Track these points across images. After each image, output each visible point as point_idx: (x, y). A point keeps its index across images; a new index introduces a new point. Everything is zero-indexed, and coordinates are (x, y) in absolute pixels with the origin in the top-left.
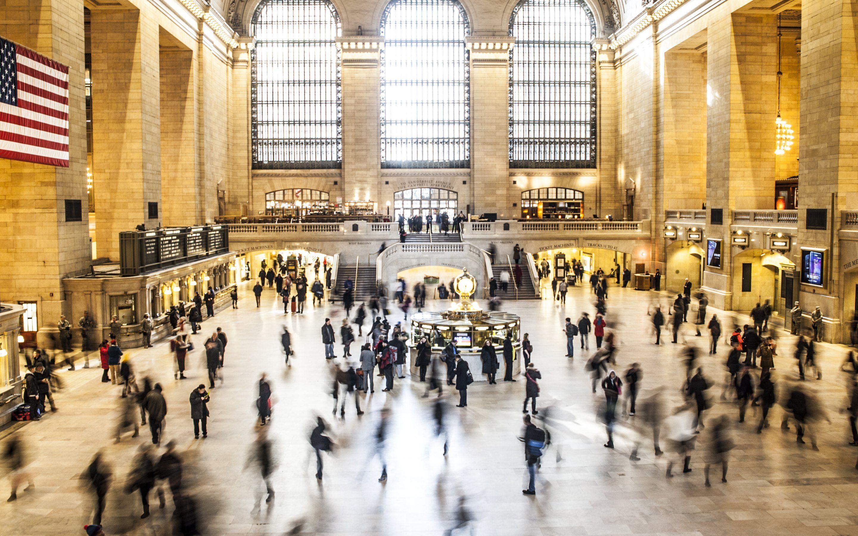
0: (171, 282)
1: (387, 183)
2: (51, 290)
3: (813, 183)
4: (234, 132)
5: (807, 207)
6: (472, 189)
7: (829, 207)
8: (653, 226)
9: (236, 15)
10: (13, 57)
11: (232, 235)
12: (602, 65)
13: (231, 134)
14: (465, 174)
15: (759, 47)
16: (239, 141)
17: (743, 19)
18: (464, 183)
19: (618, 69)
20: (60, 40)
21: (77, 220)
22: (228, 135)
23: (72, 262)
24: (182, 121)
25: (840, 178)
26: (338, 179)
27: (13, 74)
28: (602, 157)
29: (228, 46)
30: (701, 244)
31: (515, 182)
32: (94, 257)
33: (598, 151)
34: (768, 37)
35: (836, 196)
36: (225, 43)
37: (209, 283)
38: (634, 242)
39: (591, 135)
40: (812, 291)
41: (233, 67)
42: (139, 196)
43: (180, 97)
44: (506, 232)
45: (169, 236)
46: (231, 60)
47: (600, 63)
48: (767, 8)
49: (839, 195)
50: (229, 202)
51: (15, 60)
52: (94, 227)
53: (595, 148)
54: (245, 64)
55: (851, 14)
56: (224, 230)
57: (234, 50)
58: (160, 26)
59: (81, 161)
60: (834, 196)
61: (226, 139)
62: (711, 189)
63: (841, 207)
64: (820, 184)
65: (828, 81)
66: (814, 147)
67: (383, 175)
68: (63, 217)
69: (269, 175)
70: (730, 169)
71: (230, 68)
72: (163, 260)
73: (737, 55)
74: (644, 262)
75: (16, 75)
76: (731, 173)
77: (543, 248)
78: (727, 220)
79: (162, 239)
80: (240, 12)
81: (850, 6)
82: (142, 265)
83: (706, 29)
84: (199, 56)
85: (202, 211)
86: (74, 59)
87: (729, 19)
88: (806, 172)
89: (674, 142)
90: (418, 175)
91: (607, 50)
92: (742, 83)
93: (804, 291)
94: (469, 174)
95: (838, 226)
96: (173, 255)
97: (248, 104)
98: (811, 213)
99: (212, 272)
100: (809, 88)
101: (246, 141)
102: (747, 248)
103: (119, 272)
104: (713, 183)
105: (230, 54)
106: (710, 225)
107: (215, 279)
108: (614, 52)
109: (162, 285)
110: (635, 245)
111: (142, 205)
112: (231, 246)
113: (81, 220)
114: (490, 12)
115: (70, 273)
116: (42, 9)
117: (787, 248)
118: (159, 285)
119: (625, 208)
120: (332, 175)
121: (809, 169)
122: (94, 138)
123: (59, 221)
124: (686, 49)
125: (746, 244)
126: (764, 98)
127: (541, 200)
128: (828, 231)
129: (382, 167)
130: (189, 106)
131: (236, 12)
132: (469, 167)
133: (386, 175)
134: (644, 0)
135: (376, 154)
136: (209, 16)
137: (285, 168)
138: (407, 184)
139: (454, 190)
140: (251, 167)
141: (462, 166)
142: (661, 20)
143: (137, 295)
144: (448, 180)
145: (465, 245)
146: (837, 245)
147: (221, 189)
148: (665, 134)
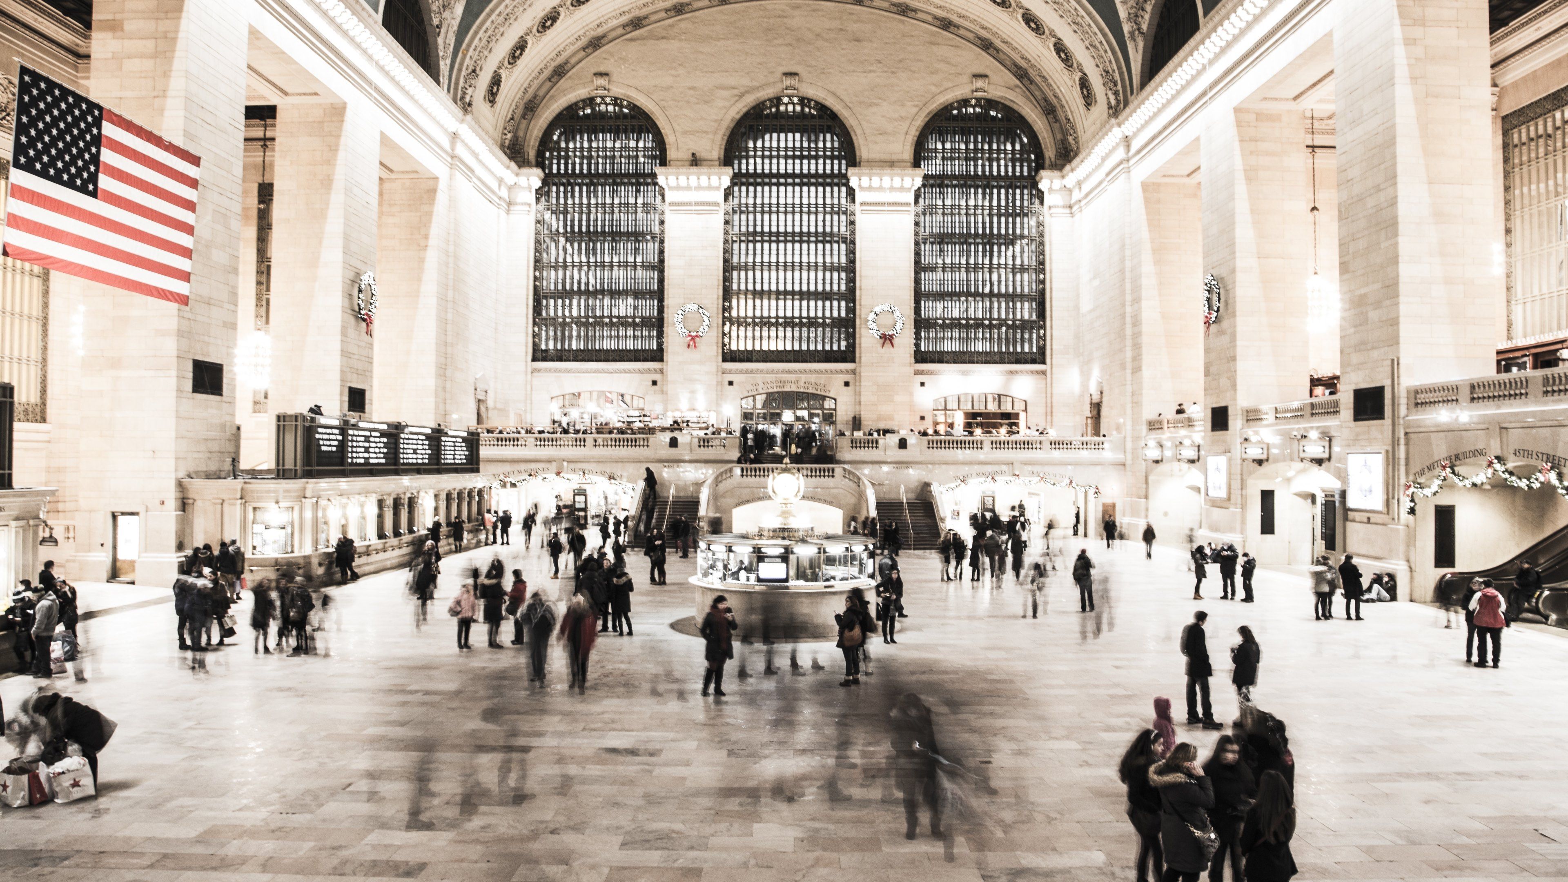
1: (731, 383)
2: (162, 496)
3: (1362, 347)
4: (508, 305)
5: (1354, 387)
6: (858, 394)
7: (1387, 383)
8: (1129, 445)
9: (516, 138)
10: (98, 123)
11: (486, 450)
12: (1053, 210)
13: (503, 310)
14: (847, 372)
15: (1276, 160)
16: (512, 320)
17: (1252, 117)
18: (847, 384)
19: (1078, 216)
20: (199, 121)
21: (213, 394)
22: (496, 309)
23: (200, 455)
24: (419, 280)
25: (1401, 334)
26: (656, 377)
27: (94, 150)
28: (1054, 347)
29: (501, 181)
30: (1197, 464)
31: (922, 384)
33: (1048, 338)
35: (1398, 364)
36: (495, 176)
38: (1098, 468)
39: (1038, 317)
40: (1365, 520)
41: (508, 212)
42: (334, 376)
43: (419, 245)
44: (903, 452)
45: (364, 430)
46: (505, 200)
47: (1050, 208)
48: (1286, 100)
49: (1402, 361)
50: (495, 408)
51: (99, 128)
53: (1044, 335)
54: (527, 208)
56: (472, 440)
57: (510, 188)
58: (382, 133)
59: (226, 306)
60: (1395, 364)
62: (1210, 378)
63: (1407, 381)
64: (1373, 348)
65: (1378, 185)
66: (1363, 291)
67: (725, 372)
68: (189, 384)
69: (556, 370)
71: (503, 213)
72: (351, 465)
73: (1245, 170)
74: (1115, 501)
75: (98, 152)
76: (1239, 349)
77: (959, 477)
78: (1235, 422)
79: (351, 433)
80: (521, 133)
82: (309, 466)
83: (1198, 138)
84: (450, 187)
86: (218, 152)
87: (1231, 117)
88: (1352, 330)
89: (1157, 316)
90: (778, 372)
91: (1060, 189)
92: (1252, 211)
93: (1354, 521)
94: (854, 372)
95: (1403, 410)
96: (372, 461)
97: (529, 266)
98: (1359, 395)
99: (442, 497)
100: (1350, 201)
101: (525, 321)
102: (1265, 464)
104: (1213, 369)
105: (504, 193)
106: (1210, 433)
107: (448, 506)
108: (1070, 191)
110: (1101, 474)
111: (337, 390)
112: (486, 465)
113: (221, 395)
114: (885, 133)
115: (197, 472)
117: (1326, 455)
119: (1089, 421)
120: (649, 371)
121: (1355, 326)
123: (179, 390)
124: (1173, 176)
125: (1264, 457)
126: (1287, 234)
127: (963, 409)
128: (1388, 422)
129: (724, 360)
130: (432, 257)
131: (515, 132)
132: (853, 361)
133: (730, 372)
134: (1110, 107)
135: (714, 340)
136: (465, 131)
137: (581, 361)
138: (761, 385)
139: (831, 395)
140: (530, 357)
141: (844, 360)
142: (1135, 134)
143: (297, 509)
144: (822, 379)
145: (838, 469)
146: (1402, 441)
147: (480, 386)
148: (1144, 304)
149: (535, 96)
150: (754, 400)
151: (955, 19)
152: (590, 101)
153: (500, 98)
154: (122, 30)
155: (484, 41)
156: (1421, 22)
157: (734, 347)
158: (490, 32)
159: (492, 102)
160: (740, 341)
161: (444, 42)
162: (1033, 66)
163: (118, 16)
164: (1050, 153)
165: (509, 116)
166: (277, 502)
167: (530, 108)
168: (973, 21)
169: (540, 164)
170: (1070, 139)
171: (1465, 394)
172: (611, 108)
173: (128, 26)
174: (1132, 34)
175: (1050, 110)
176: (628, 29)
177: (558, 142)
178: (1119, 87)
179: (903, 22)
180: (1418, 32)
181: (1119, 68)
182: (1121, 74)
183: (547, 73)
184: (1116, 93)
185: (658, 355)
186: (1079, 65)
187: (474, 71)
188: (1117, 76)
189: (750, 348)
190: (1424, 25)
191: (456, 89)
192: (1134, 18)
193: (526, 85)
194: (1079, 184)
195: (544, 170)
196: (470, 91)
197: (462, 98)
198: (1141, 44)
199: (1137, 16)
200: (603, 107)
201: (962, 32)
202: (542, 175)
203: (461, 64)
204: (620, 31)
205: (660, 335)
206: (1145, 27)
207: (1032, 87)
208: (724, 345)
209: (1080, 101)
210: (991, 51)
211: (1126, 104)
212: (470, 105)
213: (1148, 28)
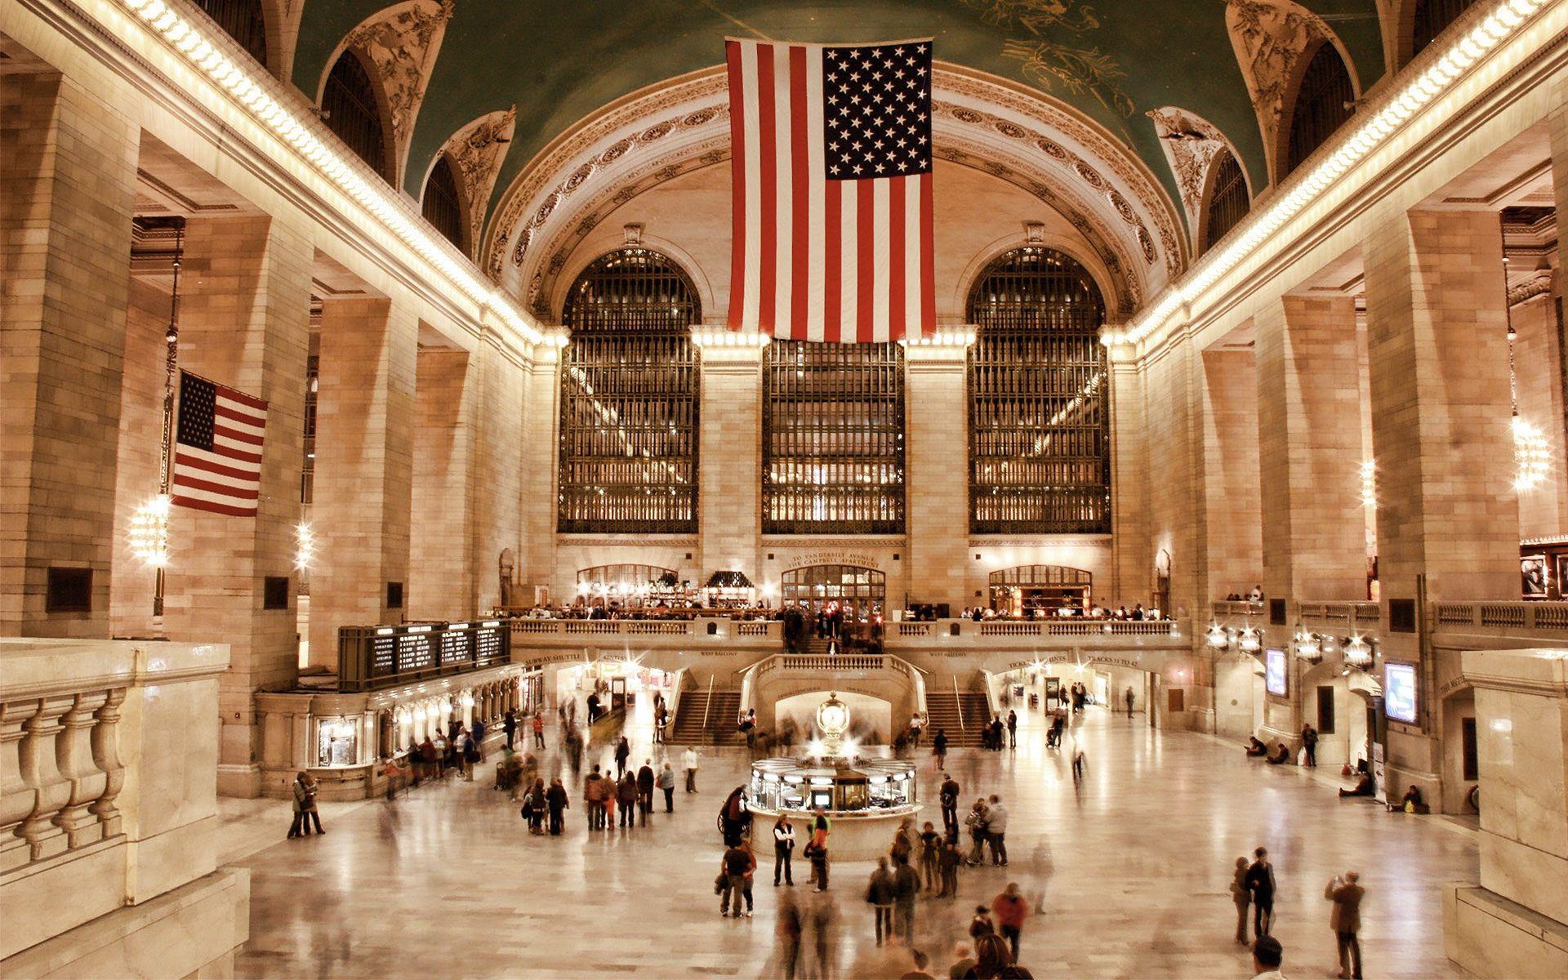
0: (412, 705)
1: (771, 557)
2: (238, 709)
3: (1395, 558)
4: (532, 473)
5: (1389, 597)
6: (907, 567)
7: (1415, 597)
8: (1195, 628)
9: (542, 295)
11: (516, 637)
12: (1116, 367)
13: (526, 477)
14: (897, 544)
15: (1326, 348)
16: (538, 488)
17: (1300, 306)
18: (896, 557)
19: (1141, 375)
20: (274, 351)
21: (281, 608)
22: (521, 478)
23: (269, 668)
25: (1426, 551)
26: (691, 550)
28: (1121, 515)
29: (527, 342)
30: (1259, 657)
31: (978, 557)
32: (303, 663)
33: (1114, 505)
34: (1342, 331)
35: (1424, 580)
36: (522, 338)
37: (474, 709)
38: (1166, 653)
39: (1102, 481)
40: (1402, 730)
41: (532, 372)
42: (375, 573)
43: (450, 422)
44: (955, 638)
45: (413, 635)
46: (530, 362)
47: (1113, 364)
48: (1334, 289)
49: (1427, 577)
50: (519, 585)
52: (306, 618)
53: (1110, 501)
54: (552, 368)
55: (1426, 306)
56: (503, 629)
57: (536, 348)
58: (420, 319)
60: (1421, 579)
61: (518, 485)
62: (1269, 568)
63: (1432, 598)
64: (1404, 561)
65: (1403, 404)
66: (1394, 504)
67: (765, 544)
68: (262, 602)
69: (582, 542)
70: (1292, 536)
71: (527, 375)
72: (402, 671)
73: (1296, 358)
74: (1182, 687)
76: (1293, 543)
77: (1015, 665)
78: (1292, 618)
79: (402, 639)
80: (547, 289)
81: (1424, 294)
82: (369, 677)
83: (1252, 318)
84: (479, 359)
85: (475, 596)
86: (292, 377)
87: (1280, 305)
89: (1222, 493)
90: (822, 544)
91: (1123, 344)
92: (1304, 401)
93: (1392, 729)
94: (903, 544)
95: (1429, 625)
96: (419, 664)
97: (554, 431)
98: (1395, 605)
99: (479, 694)
100: (1381, 413)
101: (549, 488)
102: (1318, 662)
103: (335, 687)
104: (1271, 559)
105: (529, 354)
106: (1270, 627)
107: (484, 703)
108: (1134, 346)
109: (397, 709)
110: (1166, 659)
111: (378, 588)
112: (514, 653)
113: (286, 607)
115: (267, 686)
116: (254, 309)
117: (1368, 661)
118: (393, 708)
119: (1156, 597)
120: (683, 543)
122: (314, 485)
123: (255, 609)
125: (1317, 655)
126: (1341, 425)
127: (1021, 585)
128: (1416, 635)
129: (764, 532)
130: (461, 435)
131: (541, 289)
132: (903, 532)
133: (770, 544)
134: (1170, 268)
135: (753, 510)
136: (494, 299)
137: (610, 532)
138: (804, 558)
139: (879, 569)
140: (555, 529)
141: (893, 531)
142: (1195, 301)
143: (359, 721)
144: (870, 553)
145: (887, 659)
146: (1430, 656)
147: (505, 562)
148: (1208, 479)
149: (563, 250)
150: (797, 574)
151: (1007, 164)
152: (621, 253)
153: (527, 257)
154: (209, 268)
155: (515, 206)
156: (1438, 250)
157: (774, 517)
158: (521, 196)
159: (520, 262)
160: (782, 510)
161: (476, 213)
162: (1091, 214)
163: (206, 256)
164: (1111, 304)
165: (536, 272)
166: (342, 716)
167: (557, 262)
168: (1026, 167)
169: (567, 322)
170: (1133, 291)
171: (1477, 616)
172: (642, 260)
173: (215, 265)
174: (1188, 197)
175: (1111, 260)
176: (661, 178)
177: (585, 296)
178: (1178, 248)
179: (951, 168)
180: (1433, 259)
181: (1178, 229)
182: (1179, 235)
183: (576, 226)
184: (1175, 254)
185: (692, 527)
186: (1138, 219)
187: (504, 236)
188: (1175, 236)
189: (791, 517)
190: (1439, 253)
191: (486, 257)
192: (1190, 182)
193: (553, 240)
194: (1143, 340)
195: (570, 327)
196: (499, 258)
197: (493, 265)
198: (1198, 209)
199: (1192, 180)
200: (634, 260)
201: (1015, 178)
202: (569, 333)
203: (492, 232)
204: (653, 181)
205: (695, 505)
206: (1201, 191)
207: (1091, 236)
208: (764, 515)
209: (1142, 255)
210: (1046, 197)
211: (1185, 269)
212: (499, 270)
213: (1205, 192)
